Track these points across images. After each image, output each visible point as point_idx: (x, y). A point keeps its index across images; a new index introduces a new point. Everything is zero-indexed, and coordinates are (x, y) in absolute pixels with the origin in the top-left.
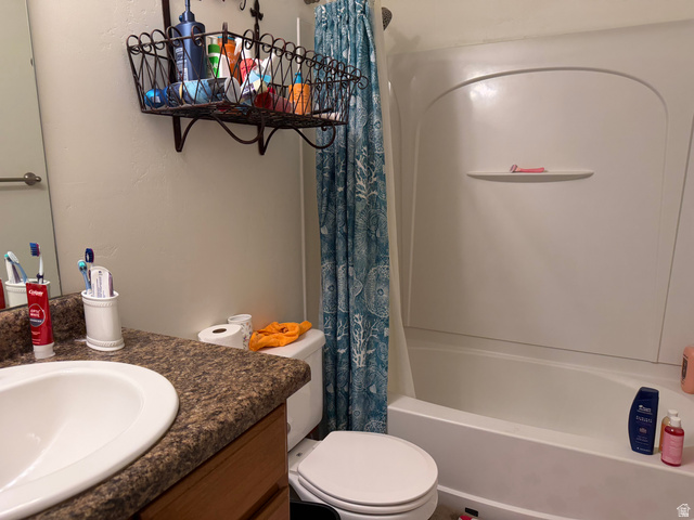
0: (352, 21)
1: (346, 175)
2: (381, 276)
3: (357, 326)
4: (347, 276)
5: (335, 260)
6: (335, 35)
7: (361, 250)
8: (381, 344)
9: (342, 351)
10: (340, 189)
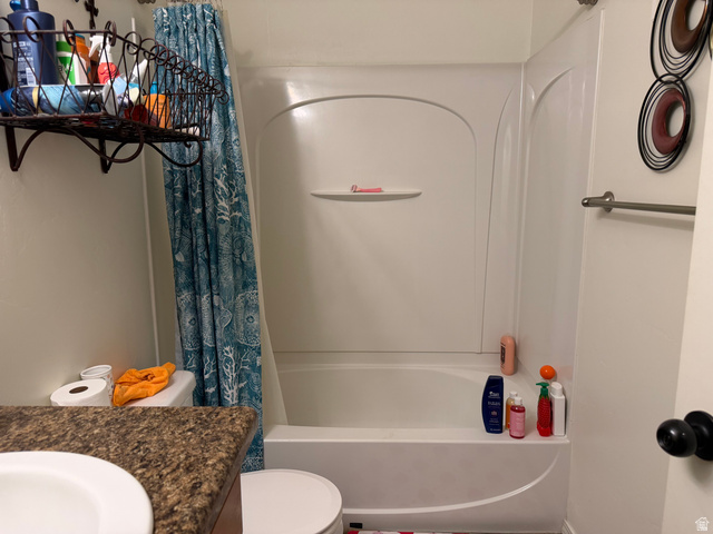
0: (201, 30)
1: (203, 194)
2: (250, 302)
3: (228, 360)
4: (212, 306)
5: (194, 289)
6: (182, 43)
7: (228, 277)
8: (254, 375)
9: (211, 390)
10: (198, 211)
